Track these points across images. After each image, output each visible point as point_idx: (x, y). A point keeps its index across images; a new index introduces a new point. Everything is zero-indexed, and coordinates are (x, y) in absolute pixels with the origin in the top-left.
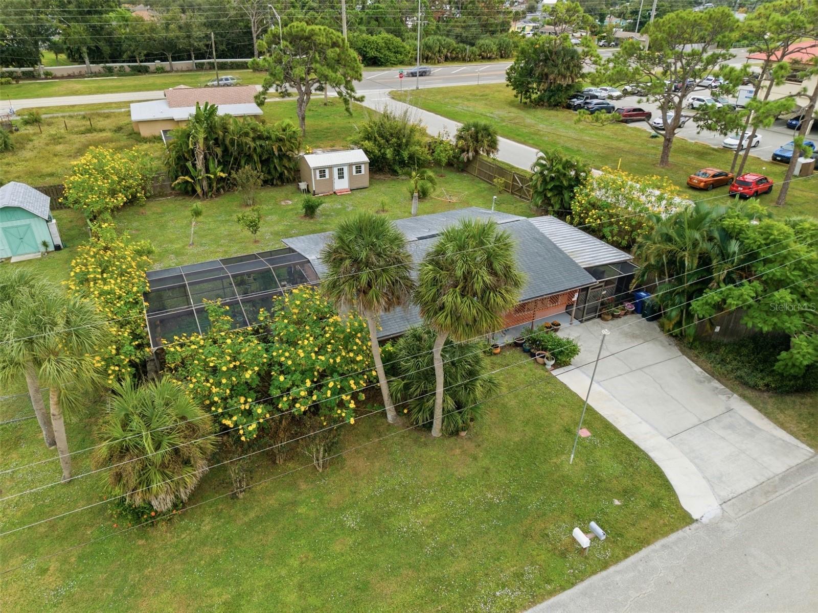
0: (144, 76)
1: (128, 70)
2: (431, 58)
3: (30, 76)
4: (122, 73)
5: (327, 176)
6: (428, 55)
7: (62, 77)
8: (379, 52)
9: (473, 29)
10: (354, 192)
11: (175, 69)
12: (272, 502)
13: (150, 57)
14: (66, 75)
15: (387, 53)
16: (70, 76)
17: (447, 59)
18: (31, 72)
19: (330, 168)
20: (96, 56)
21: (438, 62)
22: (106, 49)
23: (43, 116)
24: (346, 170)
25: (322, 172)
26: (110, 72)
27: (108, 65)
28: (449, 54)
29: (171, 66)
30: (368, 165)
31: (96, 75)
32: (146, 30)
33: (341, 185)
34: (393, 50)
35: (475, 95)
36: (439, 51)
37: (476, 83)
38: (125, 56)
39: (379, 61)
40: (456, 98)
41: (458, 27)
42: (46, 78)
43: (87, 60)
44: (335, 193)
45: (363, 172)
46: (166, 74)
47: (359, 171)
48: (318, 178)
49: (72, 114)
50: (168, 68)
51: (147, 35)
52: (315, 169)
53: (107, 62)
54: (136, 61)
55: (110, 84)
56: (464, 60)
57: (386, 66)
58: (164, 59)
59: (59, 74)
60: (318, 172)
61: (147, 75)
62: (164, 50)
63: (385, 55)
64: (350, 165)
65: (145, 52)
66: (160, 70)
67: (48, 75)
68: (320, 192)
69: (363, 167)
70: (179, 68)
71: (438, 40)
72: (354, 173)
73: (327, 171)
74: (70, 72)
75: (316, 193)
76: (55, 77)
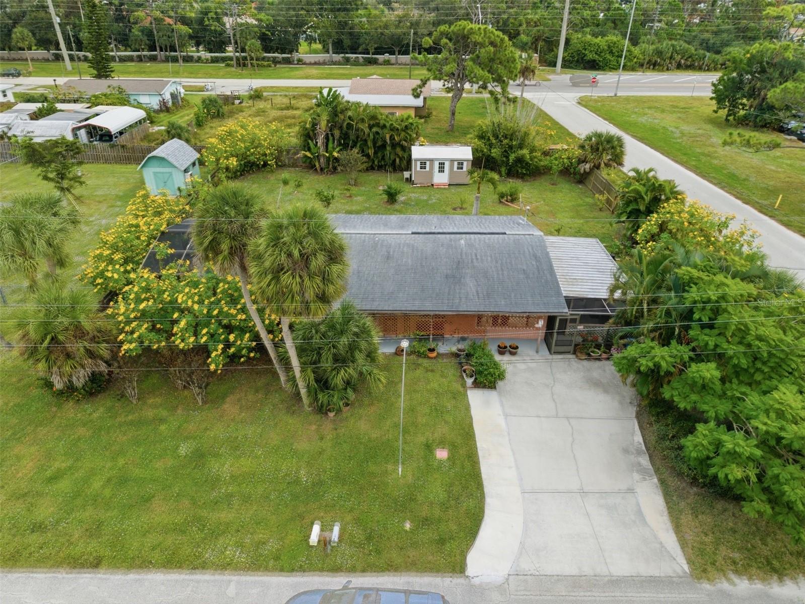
0: (372, 67)
1: (361, 60)
2: (659, 65)
3: (288, 61)
4: (356, 63)
5: (428, 169)
6: (656, 61)
7: (310, 64)
8: (599, 55)
9: (725, 35)
10: (451, 187)
11: (399, 62)
12: (150, 413)
13: (379, 51)
14: (313, 62)
15: (608, 56)
16: (315, 63)
17: (679, 67)
18: (288, 58)
19: (432, 161)
20: (339, 47)
21: (668, 69)
22: (347, 42)
23: (265, 94)
24: (447, 166)
25: (423, 165)
26: (347, 61)
27: (347, 55)
28: (683, 62)
29: (397, 59)
30: (470, 163)
31: (335, 63)
32: (380, 27)
33: (441, 179)
34: (617, 54)
35: (677, 107)
36: (671, 58)
37: (689, 94)
38: (360, 49)
39: (598, 64)
40: (649, 108)
41: (707, 31)
42: (298, 64)
43: (331, 52)
44: (433, 185)
45: (465, 169)
46: (390, 66)
47: (460, 167)
48: (418, 169)
49: (287, 93)
50: (393, 61)
51: (379, 30)
52: (416, 160)
53: (347, 53)
54: (368, 54)
55: (341, 71)
56: (700, 69)
57: (604, 70)
58: (392, 53)
59: (308, 62)
60: (419, 163)
61: (375, 66)
62: (392, 45)
63: (604, 59)
64: (452, 161)
65: (376, 46)
66: (387, 63)
67: (300, 61)
68: (419, 182)
69: (465, 164)
70: (404, 61)
71: (673, 46)
72: (455, 169)
73: (428, 163)
74: (317, 60)
75: (415, 182)
76: (305, 64)
